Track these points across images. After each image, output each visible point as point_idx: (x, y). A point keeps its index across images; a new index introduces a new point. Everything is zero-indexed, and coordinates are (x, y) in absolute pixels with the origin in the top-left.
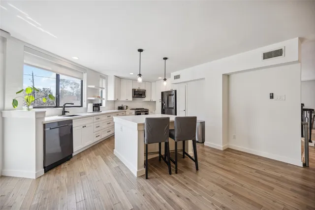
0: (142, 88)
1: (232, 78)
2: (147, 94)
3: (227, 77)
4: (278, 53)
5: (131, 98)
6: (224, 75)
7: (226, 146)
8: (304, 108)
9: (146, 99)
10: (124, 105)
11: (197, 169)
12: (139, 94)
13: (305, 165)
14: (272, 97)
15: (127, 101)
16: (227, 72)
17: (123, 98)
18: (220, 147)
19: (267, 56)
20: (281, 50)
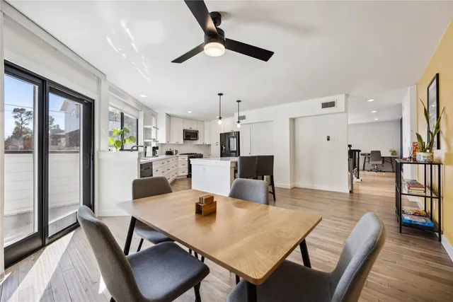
0: (194, 128)
1: (297, 121)
2: (200, 135)
3: (293, 120)
4: (332, 104)
5: (181, 141)
6: (291, 119)
7: (293, 186)
8: (352, 148)
9: (199, 142)
10: (173, 149)
11: (275, 200)
12: (190, 136)
13: (351, 192)
14: (328, 139)
15: (178, 144)
16: (293, 117)
17: (173, 142)
18: (288, 185)
19: (325, 105)
20: (334, 102)
